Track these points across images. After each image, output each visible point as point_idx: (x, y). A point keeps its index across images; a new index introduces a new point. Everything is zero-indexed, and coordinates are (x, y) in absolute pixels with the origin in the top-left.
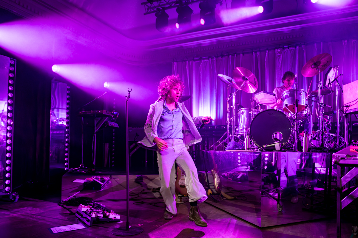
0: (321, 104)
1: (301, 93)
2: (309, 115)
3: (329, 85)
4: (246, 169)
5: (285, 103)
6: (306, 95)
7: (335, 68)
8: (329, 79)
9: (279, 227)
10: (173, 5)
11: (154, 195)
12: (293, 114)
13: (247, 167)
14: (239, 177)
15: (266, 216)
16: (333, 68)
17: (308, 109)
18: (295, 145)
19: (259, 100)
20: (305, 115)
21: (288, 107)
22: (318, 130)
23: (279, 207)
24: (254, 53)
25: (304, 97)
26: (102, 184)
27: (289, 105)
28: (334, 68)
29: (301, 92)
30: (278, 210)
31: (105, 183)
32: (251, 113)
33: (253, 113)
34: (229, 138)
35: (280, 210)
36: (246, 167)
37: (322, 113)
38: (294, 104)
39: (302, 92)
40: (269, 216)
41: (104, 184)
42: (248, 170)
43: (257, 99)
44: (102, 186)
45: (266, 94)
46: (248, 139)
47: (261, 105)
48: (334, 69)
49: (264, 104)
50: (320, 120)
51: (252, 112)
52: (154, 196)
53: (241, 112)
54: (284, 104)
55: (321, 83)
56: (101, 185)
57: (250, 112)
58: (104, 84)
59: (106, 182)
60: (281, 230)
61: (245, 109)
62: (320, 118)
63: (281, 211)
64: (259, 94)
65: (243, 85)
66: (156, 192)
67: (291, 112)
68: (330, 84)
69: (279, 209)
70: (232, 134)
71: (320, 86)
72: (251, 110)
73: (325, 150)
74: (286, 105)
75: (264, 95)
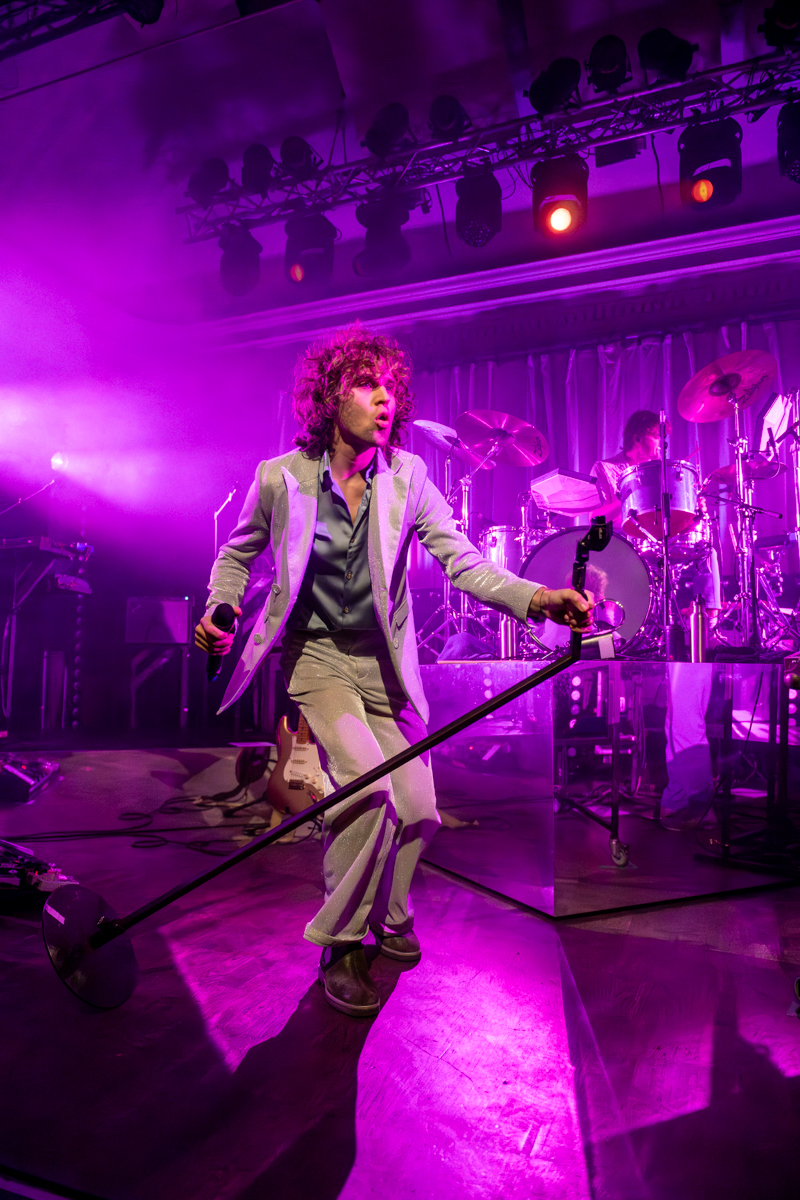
0: (747, 506)
1: (681, 472)
2: (709, 545)
3: (771, 448)
4: (510, 729)
5: (629, 506)
6: (696, 479)
7: (788, 398)
8: (770, 430)
9: (615, 917)
10: (274, 214)
11: (206, 818)
12: (655, 540)
13: (515, 722)
14: (486, 757)
15: (572, 881)
16: (780, 397)
17: (704, 527)
18: (664, 640)
19: (546, 500)
20: (696, 545)
21: (637, 520)
22: (738, 594)
23: (619, 851)
24: (530, 357)
25: (691, 487)
26: (33, 783)
27: (640, 513)
28: (784, 395)
29: (678, 470)
30: (614, 860)
31: (42, 781)
32: (519, 543)
33: (525, 542)
34: (451, 624)
35: (621, 862)
36: (510, 724)
37: (752, 538)
38: (658, 510)
39: (683, 470)
40: (582, 880)
41: (38, 784)
42: (515, 733)
43: (539, 496)
44: (31, 790)
45: (566, 478)
46: (509, 623)
47: (552, 515)
48: (785, 399)
49: (560, 512)
50: (743, 561)
51: (522, 537)
52: (204, 822)
53: (489, 539)
54: (627, 510)
55: (745, 442)
56: (28, 785)
57: (517, 539)
58: (52, 460)
59: (46, 777)
60: (623, 925)
61: (502, 531)
62: (743, 553)
63: (624, 865)
64: (544, 479)
65: (495, 452)
66: (212, 807)
67: (649, 535)
68: (774, 446)
69: (619, 859)
70: (458, 610)
71: (741, 451)
72: (521, 532)
73: (762, 657)
74: (633, 513)
75: (562, 481)
